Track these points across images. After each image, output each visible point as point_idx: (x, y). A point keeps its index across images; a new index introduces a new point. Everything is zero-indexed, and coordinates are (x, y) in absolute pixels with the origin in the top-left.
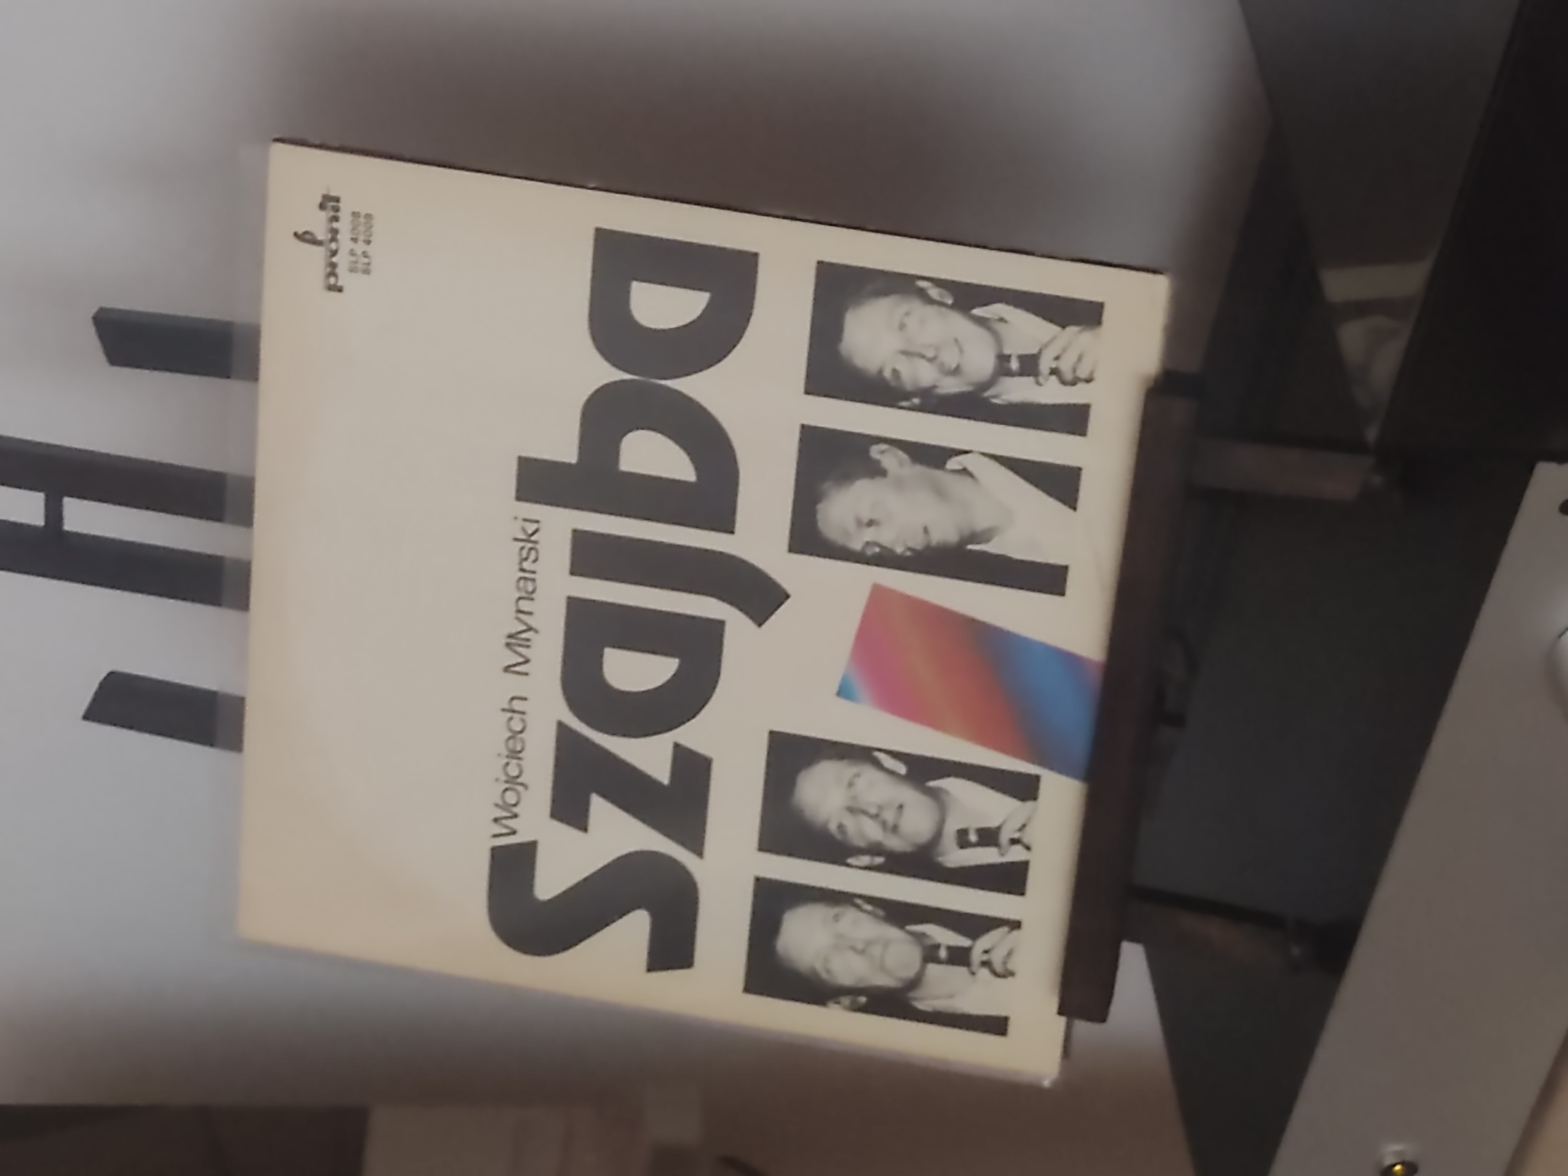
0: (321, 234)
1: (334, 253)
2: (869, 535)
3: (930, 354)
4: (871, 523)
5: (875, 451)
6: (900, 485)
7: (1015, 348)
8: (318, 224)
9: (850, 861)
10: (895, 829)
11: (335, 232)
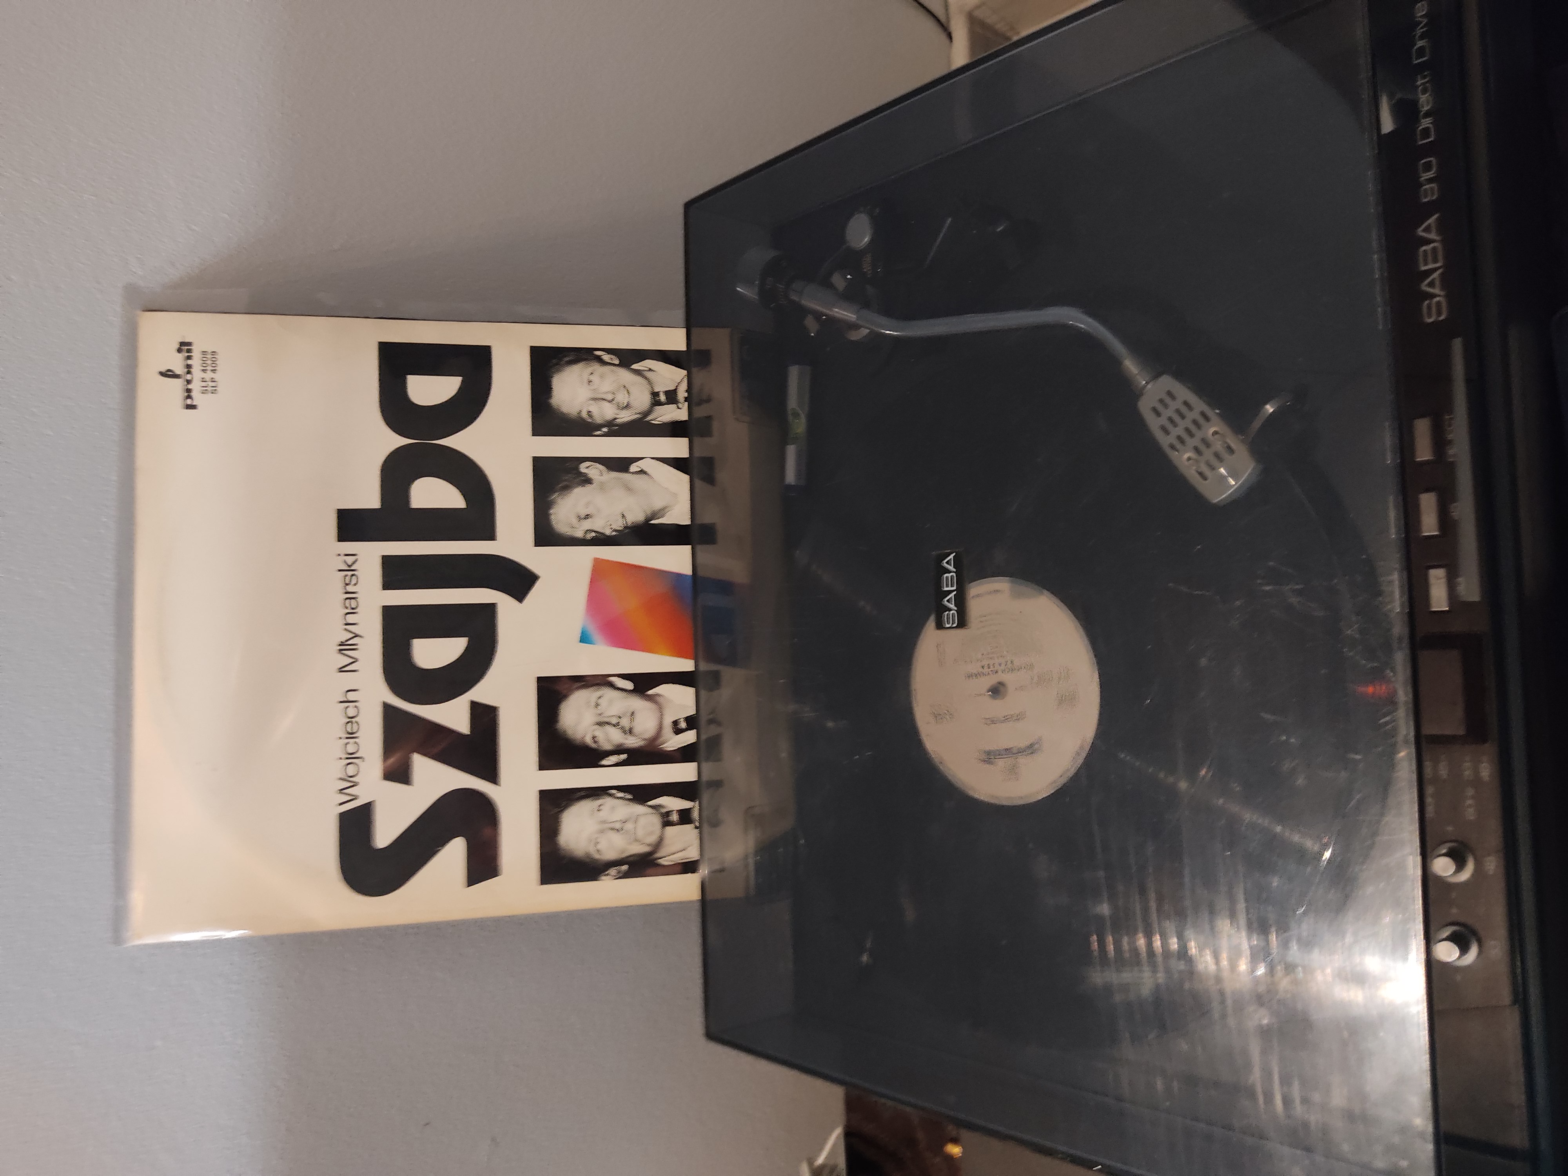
0: (179, 369)
1: (189, 382)
2: (587, 525)
3: (610, 397)
4: (587, 517)
5: (583, 467)
6: (602, 487)
7: (661, 388)
8: (177, 364)
9: (604, 762)
10: (631, 731)
11: (189, 366)
